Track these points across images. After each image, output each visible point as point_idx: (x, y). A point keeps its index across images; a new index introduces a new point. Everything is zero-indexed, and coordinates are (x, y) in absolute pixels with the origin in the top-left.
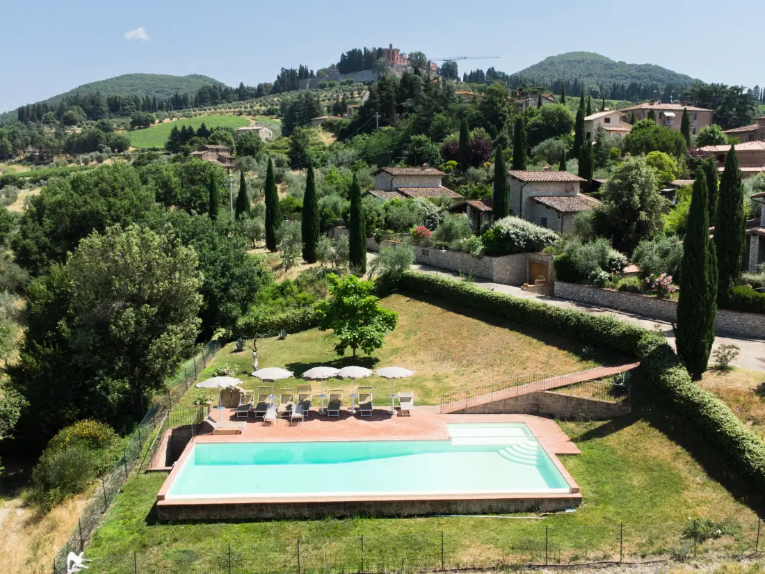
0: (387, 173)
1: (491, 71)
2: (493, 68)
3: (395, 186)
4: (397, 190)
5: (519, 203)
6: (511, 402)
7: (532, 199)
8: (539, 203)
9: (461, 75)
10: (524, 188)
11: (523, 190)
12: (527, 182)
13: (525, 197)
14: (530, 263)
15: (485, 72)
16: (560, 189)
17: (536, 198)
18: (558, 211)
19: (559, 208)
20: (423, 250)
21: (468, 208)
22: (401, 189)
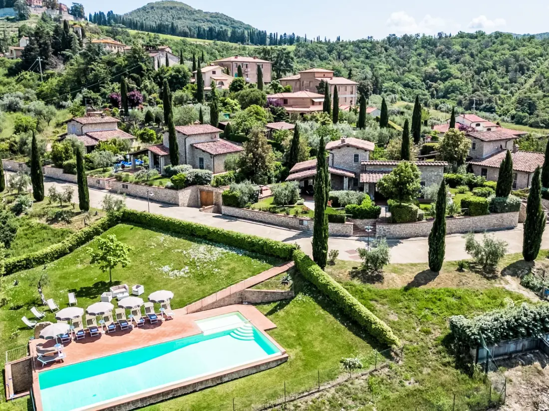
0: (77, 122)
1: (110, 13)
2: (112, 12)
3: (84, 131)
4: (86, 134)
5: (184, 148)
6: (227, 299)
7: (192, 145)
8: (197, 148)
9: (87, 15)
10: (187, 139)
11: (186, 140)
12: (189, 135)
13: (188, 145)
14: (200, 192)
15: (106, 14)
16: (208, 138)
17: (195, 145)
18: (211, 154)
19: (212, 153)
20: (123, 185)
21: (149, 152)
22: (90, 134)
